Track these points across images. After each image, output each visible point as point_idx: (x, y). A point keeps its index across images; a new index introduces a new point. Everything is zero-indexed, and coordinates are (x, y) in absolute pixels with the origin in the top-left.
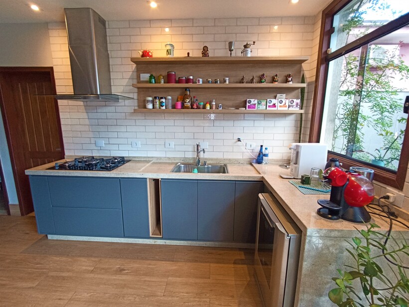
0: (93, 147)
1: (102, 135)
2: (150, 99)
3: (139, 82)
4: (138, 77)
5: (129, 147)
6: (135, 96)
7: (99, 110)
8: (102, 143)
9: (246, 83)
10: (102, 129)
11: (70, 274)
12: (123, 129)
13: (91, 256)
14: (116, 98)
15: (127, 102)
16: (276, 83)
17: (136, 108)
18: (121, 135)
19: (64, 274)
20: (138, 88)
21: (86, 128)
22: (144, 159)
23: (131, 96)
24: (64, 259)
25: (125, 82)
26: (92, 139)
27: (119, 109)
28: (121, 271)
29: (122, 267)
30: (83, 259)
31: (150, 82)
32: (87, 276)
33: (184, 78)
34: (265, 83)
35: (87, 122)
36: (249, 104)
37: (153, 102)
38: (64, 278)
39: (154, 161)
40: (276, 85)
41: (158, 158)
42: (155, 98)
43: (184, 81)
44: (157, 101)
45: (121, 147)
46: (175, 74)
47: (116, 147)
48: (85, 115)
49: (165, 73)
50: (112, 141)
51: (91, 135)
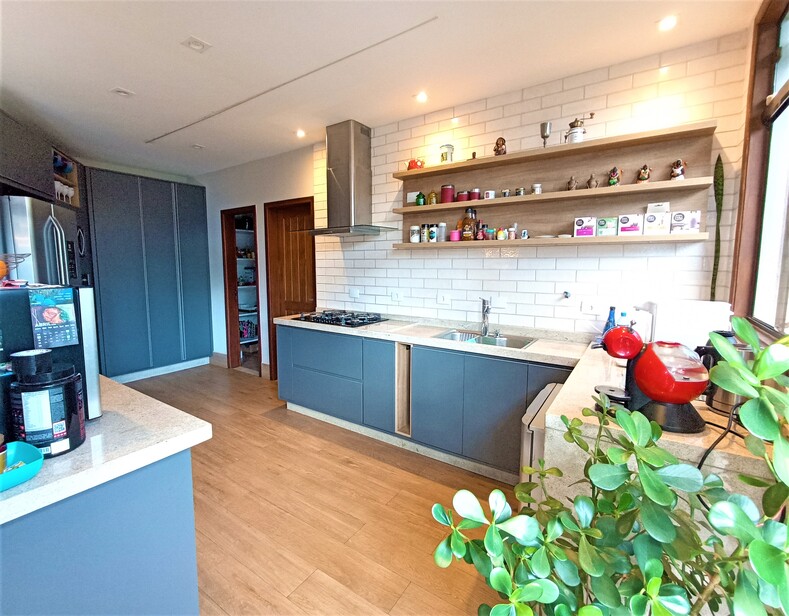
0: (346, 297)
1: (358, 281)
2: (416, 228)
3: (406, 204)
4: (405, 198)
5: (388, 300)
6: (400, 225)
7: (356, 248)
8: (357, 292)
9: (577, 189)
10: (359, 273)
11: (296, 448)
12: (382, 273)
13: (323, 438)
14: (377, 231)
15: (390, 235)
16: (645, 182)
17: (401, 242)
18: (380, 282)
19: (292, 446)
20: (404, 214)
21: (340, 272)
22: (407, 320)
23: (394, 225)
24: (295, 432)
25: (389, 207)
26: (347, 287)
27: (380, 245)
28: (348, 462)
29: (351, 460)
30: (313, 438)
31: (417, 204)
32: (312, 454)
33: (466, 193)
34: (618, 185)
35: (342, 263)
36: (580, 228)
37: (420, 232)
38: (289, 449)
39: (421, 323)
40: (644, 185)
41: (425, 319)
42: (423, 226)
43: (466, 197)
44: (426, 230)
45: (380, 300)
46: (453, 189)
47: (371, 299)
48: (340, 255)
49: (438, 189)
50: (369, 291)
51: (345, 281)
